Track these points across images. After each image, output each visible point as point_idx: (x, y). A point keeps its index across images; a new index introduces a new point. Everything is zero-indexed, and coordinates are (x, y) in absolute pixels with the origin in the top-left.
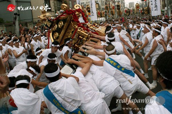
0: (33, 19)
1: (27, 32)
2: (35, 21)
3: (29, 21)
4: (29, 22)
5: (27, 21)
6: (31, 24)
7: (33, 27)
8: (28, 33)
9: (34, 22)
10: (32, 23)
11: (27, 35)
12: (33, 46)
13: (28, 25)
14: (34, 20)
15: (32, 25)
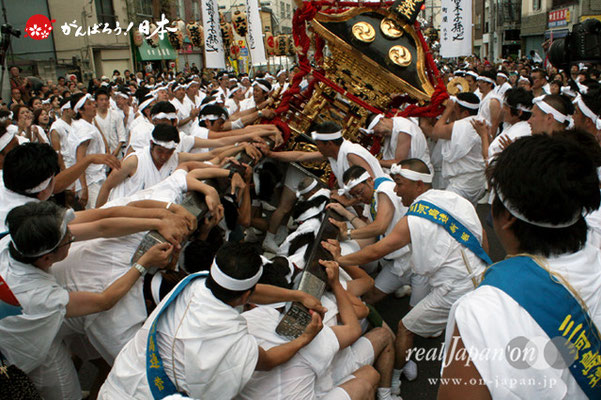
0: (55, 52)
1: (38, 94)
2: (63, 60)
3: (44, 59)
4: (42, 62)
5: (37, 58)
6: (50, 69)
7: (56, 78)
8: (42, 96)
9: (61, 62)
10: (53, 67)
11: (37, 101)
12: (60, 137)
13: (40, 71)
14: (59, 56)
15: (54, 72)
